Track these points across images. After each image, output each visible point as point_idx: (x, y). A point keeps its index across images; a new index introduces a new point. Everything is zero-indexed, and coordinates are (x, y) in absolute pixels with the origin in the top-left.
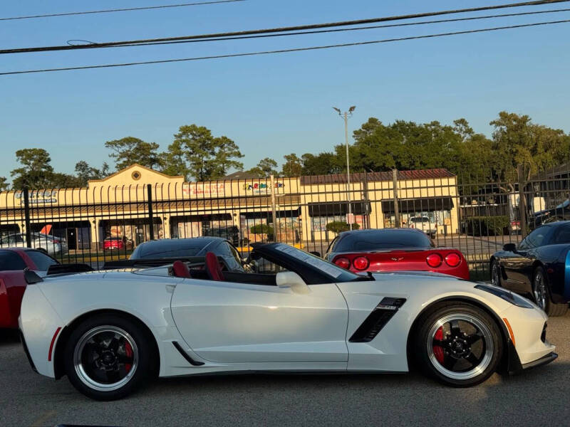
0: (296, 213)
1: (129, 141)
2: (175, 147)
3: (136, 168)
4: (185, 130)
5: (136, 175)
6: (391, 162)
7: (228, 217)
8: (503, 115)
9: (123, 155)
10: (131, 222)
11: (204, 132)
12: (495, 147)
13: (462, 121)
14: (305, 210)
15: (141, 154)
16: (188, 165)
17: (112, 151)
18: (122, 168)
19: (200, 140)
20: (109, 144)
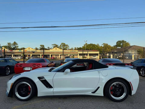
0: (77, 55)
1: (55, 44)
2: (61, 46)
3: (56, 48)
4: (62, 43)
5: (56, 49)
6: (90, 49)
7: (68, 55)
8: (103, 44)
9: (54, 46)
10: (55, 55)
11: (64, 44)
12: (104, 47)
13: (98, 44)
14: (78, 54)
15: (56, 46)
16: (62, 48)
17: (53, 46)
18: (53, 48)
19: (64, 45)
20: (52, 45)
